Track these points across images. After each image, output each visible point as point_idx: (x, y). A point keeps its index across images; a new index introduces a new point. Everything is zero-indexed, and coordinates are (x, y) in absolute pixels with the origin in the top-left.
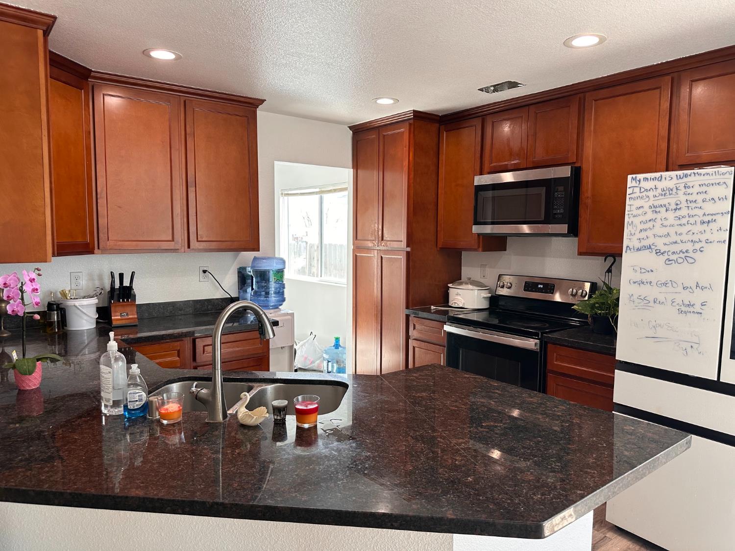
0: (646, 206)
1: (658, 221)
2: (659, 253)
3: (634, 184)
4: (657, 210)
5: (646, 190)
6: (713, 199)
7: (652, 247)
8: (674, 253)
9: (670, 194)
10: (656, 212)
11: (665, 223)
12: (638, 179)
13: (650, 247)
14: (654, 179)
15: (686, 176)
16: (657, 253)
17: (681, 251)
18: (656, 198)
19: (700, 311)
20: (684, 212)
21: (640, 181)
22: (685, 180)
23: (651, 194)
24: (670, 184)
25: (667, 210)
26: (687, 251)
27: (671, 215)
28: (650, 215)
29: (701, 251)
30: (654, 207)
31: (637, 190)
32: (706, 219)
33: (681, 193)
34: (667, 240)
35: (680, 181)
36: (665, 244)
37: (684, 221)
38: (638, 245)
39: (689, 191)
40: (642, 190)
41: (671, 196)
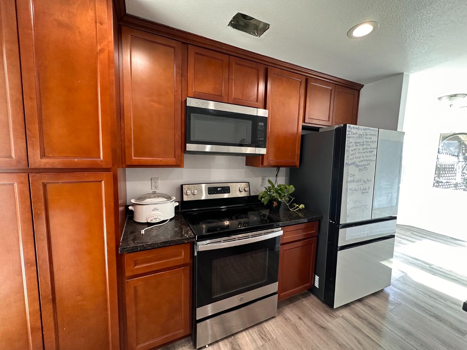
0: (354, 142)
1: (357, 150)
2: (357, 166)
3: (349, 130)
4: (357, 144)
5: (354, 134)
6: (373, 142)
7: (355, 163)
8: (362, 166)
9: (361, 137)
10: (357, 146)
11: (360, 151)
12: (351, 127)
13: (354, 164)
14: (356, 128)
15: (366, 129)
16: (356, 166)
17: (364, 165)
18: (357, 139)
19: (368, 191)
20: (365, 147)
21: (351, 128)
22: (366, 131)
23: (355, 136)
24: (361, 132)
25: (360, 145)
26: (365, 165)
27: (361, 147)
28: (355, 147)
29: (369, 165)
30: (356, 143)
31: (350, 133)
32: (371, 150)
33: (364, 137)
34: (360, 160)
35: (365, 131)
36: (359, 162)
37: (365, 151)
38: (350, 162)
39: (367, 137)
40: (352, 133)
41: (362, 138)
